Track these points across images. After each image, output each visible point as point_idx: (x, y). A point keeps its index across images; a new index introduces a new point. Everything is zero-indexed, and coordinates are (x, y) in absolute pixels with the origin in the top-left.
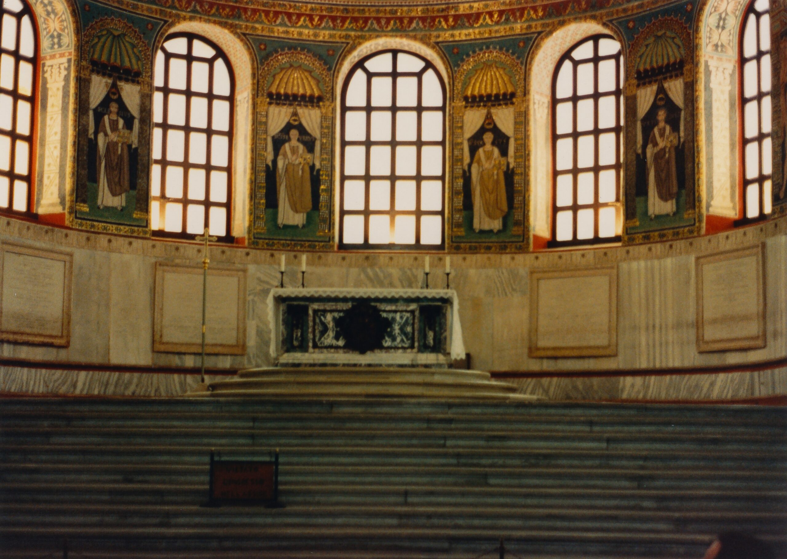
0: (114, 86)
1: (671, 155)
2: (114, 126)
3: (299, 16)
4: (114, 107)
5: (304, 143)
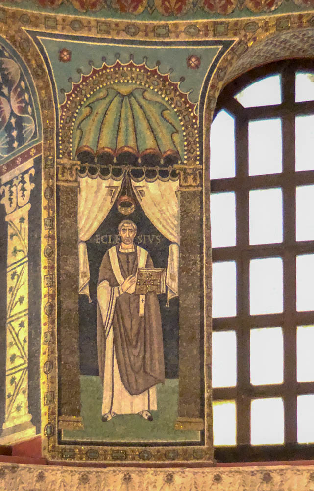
2: (129, 265)
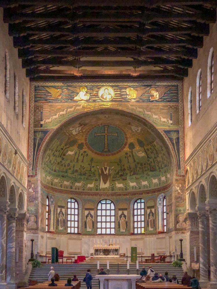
0: (61, 209)
1: (152, 221)
3: (90, 194)
4: (61, 213)
5: (91, 217)
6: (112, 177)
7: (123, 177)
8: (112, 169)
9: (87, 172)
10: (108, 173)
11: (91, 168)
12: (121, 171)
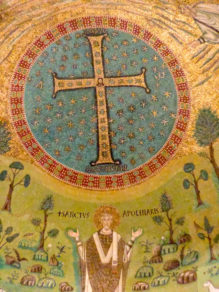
6: (131, 273)
7: (181, 271)
8: (133, 242)
9: (23, 253)
10: (115, 258)
11: (42, 240)
12: (171, 247)
